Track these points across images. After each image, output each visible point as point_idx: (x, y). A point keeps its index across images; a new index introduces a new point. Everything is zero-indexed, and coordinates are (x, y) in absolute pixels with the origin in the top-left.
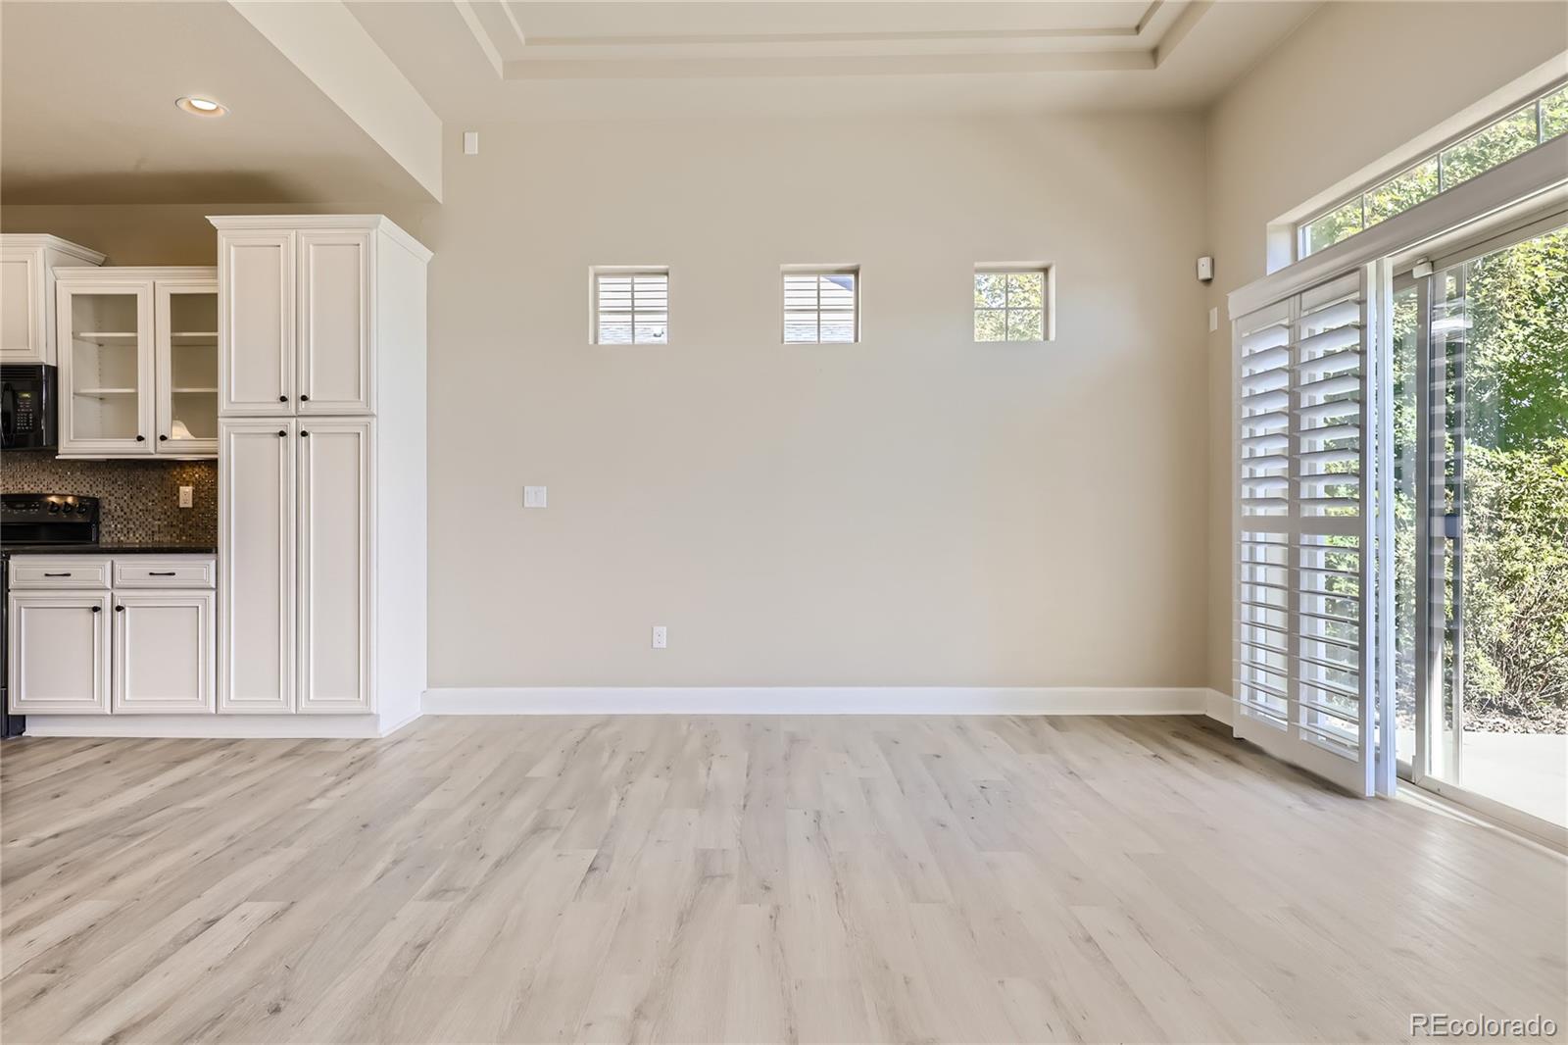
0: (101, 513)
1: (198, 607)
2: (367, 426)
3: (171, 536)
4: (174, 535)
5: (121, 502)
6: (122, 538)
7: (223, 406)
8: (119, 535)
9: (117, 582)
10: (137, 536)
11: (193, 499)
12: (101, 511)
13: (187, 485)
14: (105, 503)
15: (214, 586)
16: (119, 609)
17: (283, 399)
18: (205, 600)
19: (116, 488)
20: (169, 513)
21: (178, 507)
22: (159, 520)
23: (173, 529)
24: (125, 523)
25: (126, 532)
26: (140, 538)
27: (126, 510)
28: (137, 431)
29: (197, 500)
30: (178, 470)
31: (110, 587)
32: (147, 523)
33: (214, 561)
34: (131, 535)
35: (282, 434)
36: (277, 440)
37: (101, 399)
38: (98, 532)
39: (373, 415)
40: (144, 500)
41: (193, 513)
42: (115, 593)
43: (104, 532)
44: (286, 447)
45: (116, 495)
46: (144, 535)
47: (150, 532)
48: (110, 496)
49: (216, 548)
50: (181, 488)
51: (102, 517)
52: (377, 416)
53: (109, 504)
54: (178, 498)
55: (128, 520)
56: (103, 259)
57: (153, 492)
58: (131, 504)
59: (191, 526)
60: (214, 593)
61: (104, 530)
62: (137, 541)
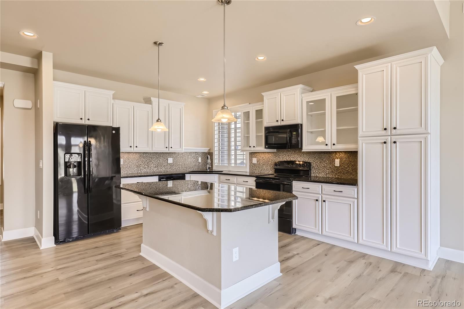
0: (311, 167)
1: (351, 204)
2: (426, 139)
3: (332, 175)
4: (333, 175)
5: (317, 164)
6: (317, 175)
7: (360, 133)
8: (316, 174)
9: (323, 192)
10: (322, 174)
11: (340, 163)
12: (312, 166)
13: (338, 159)
14: (312, 164)
15: (356, 198)
16: (324, 201)
17: (385, 129)
18: (354, 202)
19: (316, 159)
20: (332, 168)
21: (335, 166)
22: (329, 170)
23: (333, 173)
24: (318, 170)
25: (318, 173)
26: (323, 175)
27: (318, 166)
28: (326, 143)
29: (341, 164)
30: (335, 154)
31: (321, 193)
32: (325, 171)
33: (356, 189)
34: (320, 174)
35: (385, 143)
36: (382, 145)
37: (312, 132)
38: (311, 173)
39: (428, 133)
40: (324, 164)
41: (340, 168)
42: (322, 196)
43: (312, 173)
44: (386, 147)
45: (315, 161)
46: (324, 174)
47: (326, 174)
48: (314, 162)
49: (357, 184)
50: (336, 160)
51: (312, 168)
52: (430, 134)
53: (313, 165)
54: (335, 163)
55: (319, 169)
56: (312, 90)
57: (327, 161)
58: (320, 164)
59: (339, 173)
60: (356, 200)
61: (312, 172)
62: (322, 176)
